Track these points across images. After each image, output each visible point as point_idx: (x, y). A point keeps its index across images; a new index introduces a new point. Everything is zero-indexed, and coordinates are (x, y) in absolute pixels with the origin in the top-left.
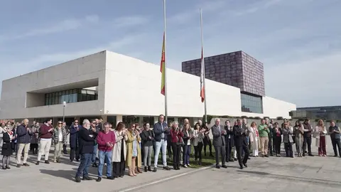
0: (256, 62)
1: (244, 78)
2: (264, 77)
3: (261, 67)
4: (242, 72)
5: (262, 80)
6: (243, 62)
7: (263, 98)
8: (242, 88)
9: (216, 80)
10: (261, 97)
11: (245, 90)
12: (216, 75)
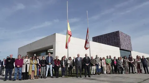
0: (126, 36)
1: (121, 43)
2: (131, 42)
3: (129, 37)
4: (120, 40)
5: (130, 44)
6: (120, 36)
7: (131, 52)
8: (120, 48)
9: (108, 44)
10: (130, 51)
11: (122, 48)
12: (108, 42)
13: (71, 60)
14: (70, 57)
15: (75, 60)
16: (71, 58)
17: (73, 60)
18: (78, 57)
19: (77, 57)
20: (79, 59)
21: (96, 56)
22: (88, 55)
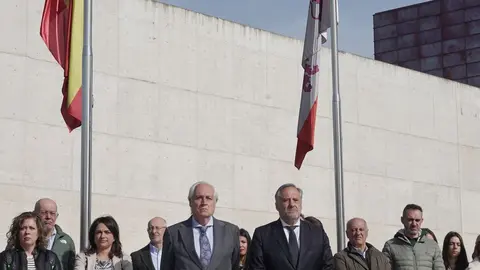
13: (116, 250)
14: (108, 221)
15: (157, 258)
16: (114, 230)
17: (142, 259)
18: (197, 217)
19: (188, 224)
20: (203, 243)
21: (406, 219)
22: (316, 204)
